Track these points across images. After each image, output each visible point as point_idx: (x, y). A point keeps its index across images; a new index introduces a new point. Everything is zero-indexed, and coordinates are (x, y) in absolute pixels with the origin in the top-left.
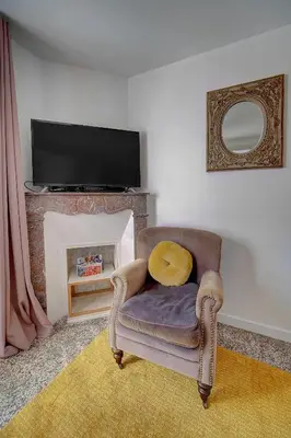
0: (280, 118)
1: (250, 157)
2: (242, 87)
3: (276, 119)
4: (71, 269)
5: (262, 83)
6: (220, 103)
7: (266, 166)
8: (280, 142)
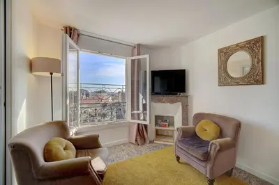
0: (260, 58)
1: (242, 79)
2: (237, 45)
3: (258, 59)
4: (156, 124)
5: (249, 42)
6: (225, 54)
7: (252, 84)
8: (261, 71)
